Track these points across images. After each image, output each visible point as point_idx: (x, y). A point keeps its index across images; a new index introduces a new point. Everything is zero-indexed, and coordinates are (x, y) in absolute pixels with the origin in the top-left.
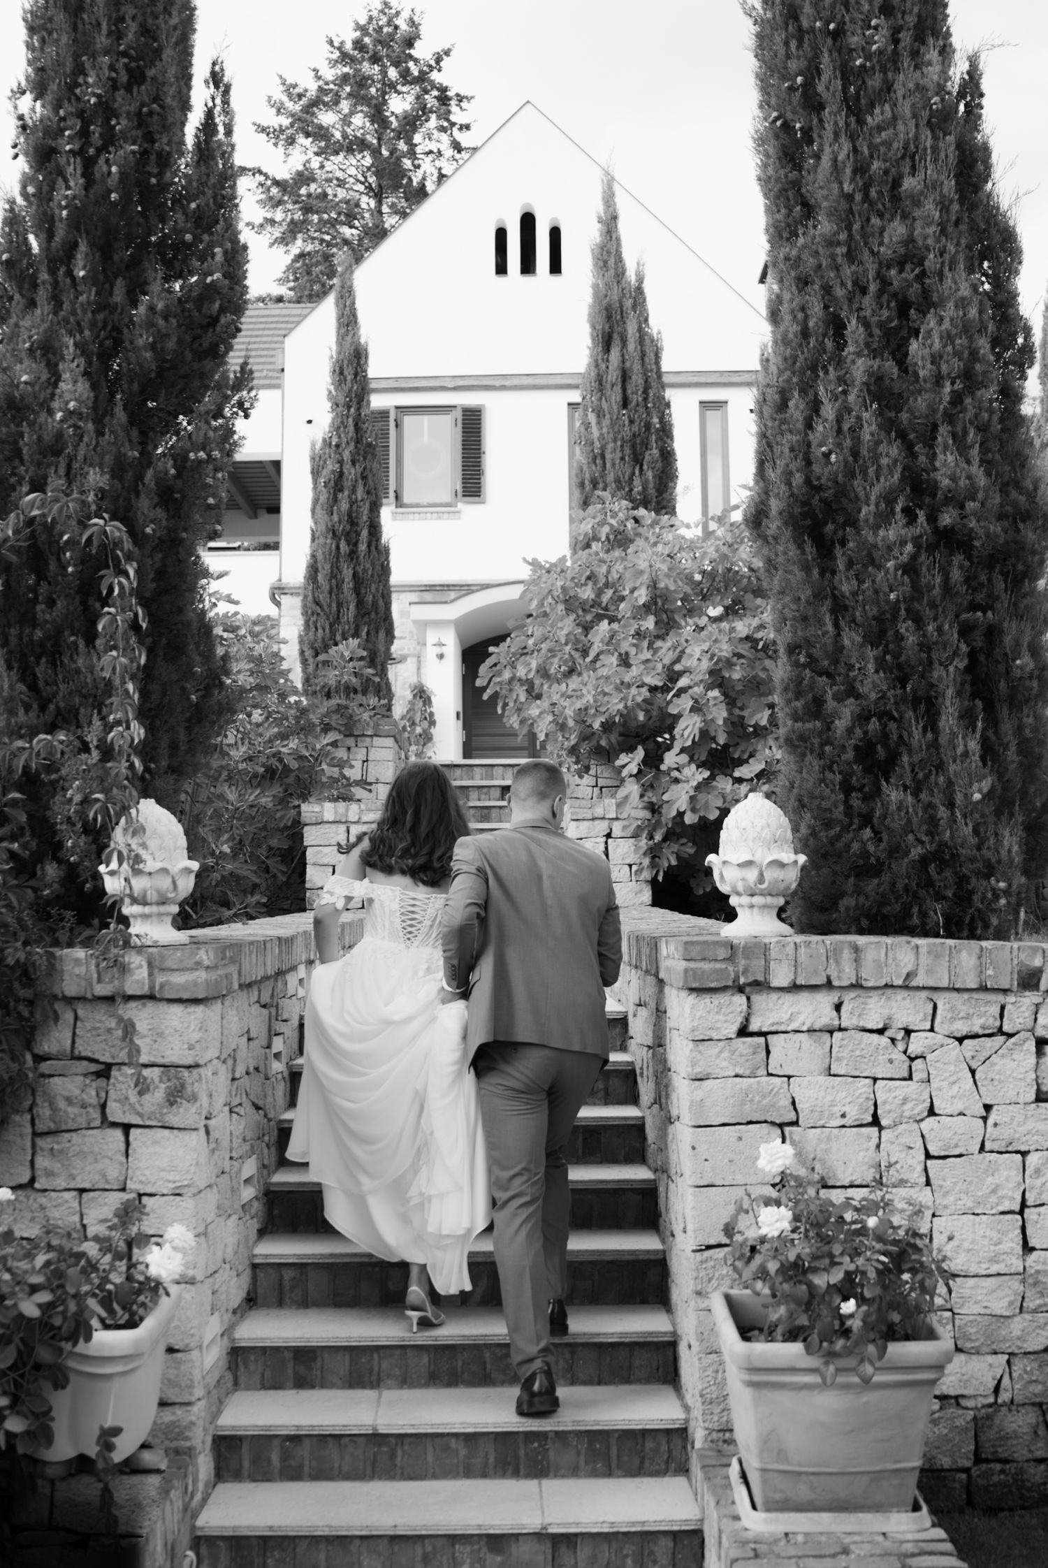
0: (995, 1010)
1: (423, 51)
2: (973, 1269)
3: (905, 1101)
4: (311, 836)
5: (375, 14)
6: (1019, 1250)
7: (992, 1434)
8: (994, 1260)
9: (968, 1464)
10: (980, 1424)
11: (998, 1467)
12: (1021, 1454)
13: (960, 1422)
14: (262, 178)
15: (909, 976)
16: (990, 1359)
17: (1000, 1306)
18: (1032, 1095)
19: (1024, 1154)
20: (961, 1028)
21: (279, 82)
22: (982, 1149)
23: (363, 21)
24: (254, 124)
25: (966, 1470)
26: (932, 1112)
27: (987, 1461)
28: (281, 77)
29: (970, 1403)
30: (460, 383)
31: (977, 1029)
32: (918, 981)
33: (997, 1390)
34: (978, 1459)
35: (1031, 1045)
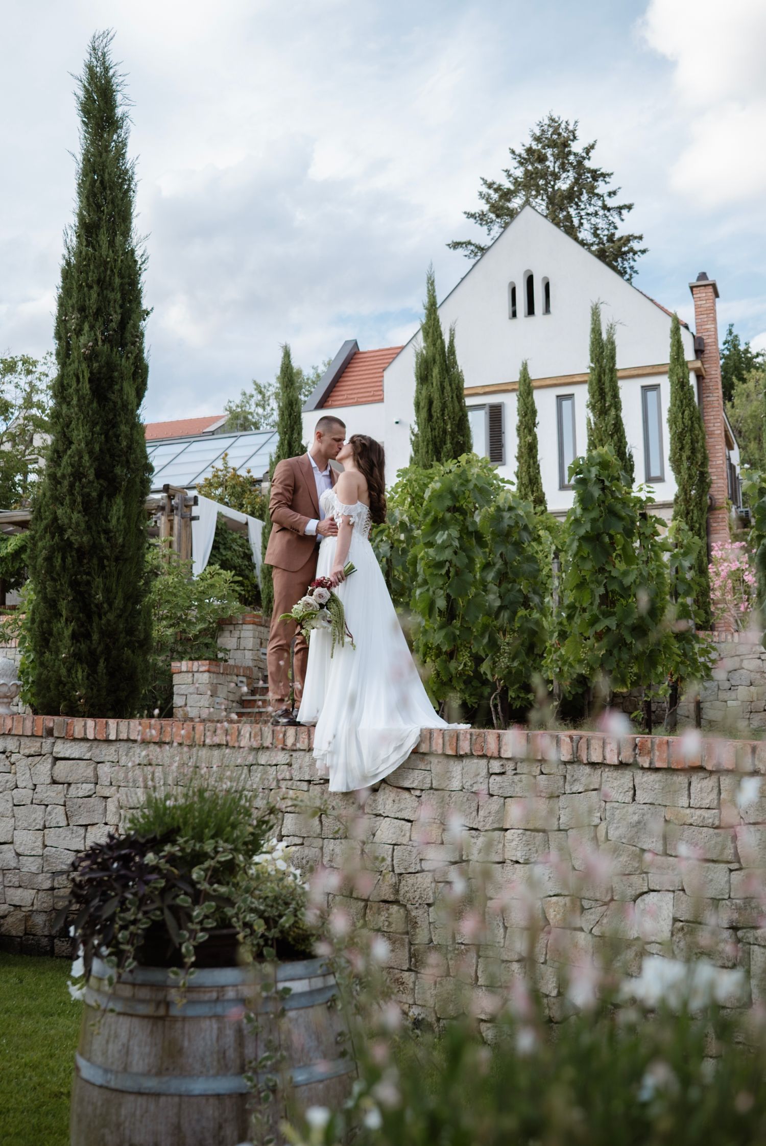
0: (38, 744)
1: (577, 147)
2: (26, 853)
3: (7, 782)
4: (176, 679)
5: (546, 127)
6: (41, 846)
7: (30, 923)
8: (32, 849)
9: (21, 934)
10: (27, 918)
11: (31, 937)
12: (39, 933)
13: (19, 917)
14: (472, 248)
15: (10, 730)
16: (31, 891)
17: (34, 869)
18: (49, 781)
19: (47, 806)
20: (27, 752)
21: (482, 182)
22: (32, 803)
23: (538, 133)
24: (465, 213)
25: (21, 937)
26: (17, 787)
27: (29, 934)
28: (483, 179)
29: (23, 909)
30: (487, 390)
31: (32, 753)
32: (13, 732)
33: (32, 905)
34: (26, 934)
35: (50, 760)
